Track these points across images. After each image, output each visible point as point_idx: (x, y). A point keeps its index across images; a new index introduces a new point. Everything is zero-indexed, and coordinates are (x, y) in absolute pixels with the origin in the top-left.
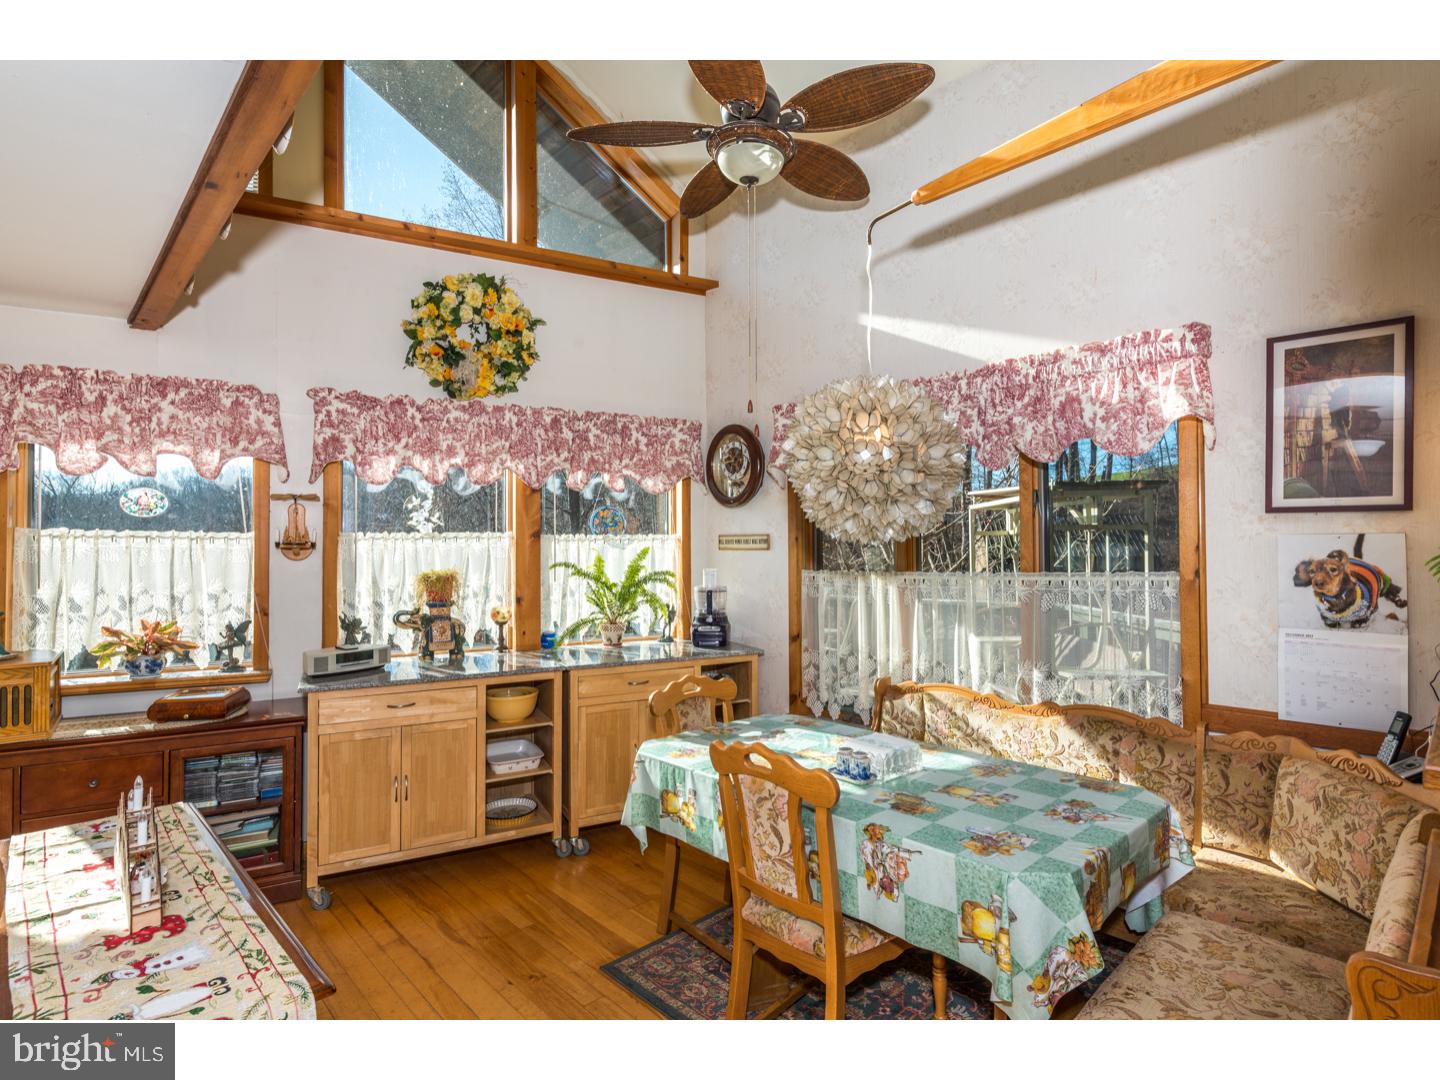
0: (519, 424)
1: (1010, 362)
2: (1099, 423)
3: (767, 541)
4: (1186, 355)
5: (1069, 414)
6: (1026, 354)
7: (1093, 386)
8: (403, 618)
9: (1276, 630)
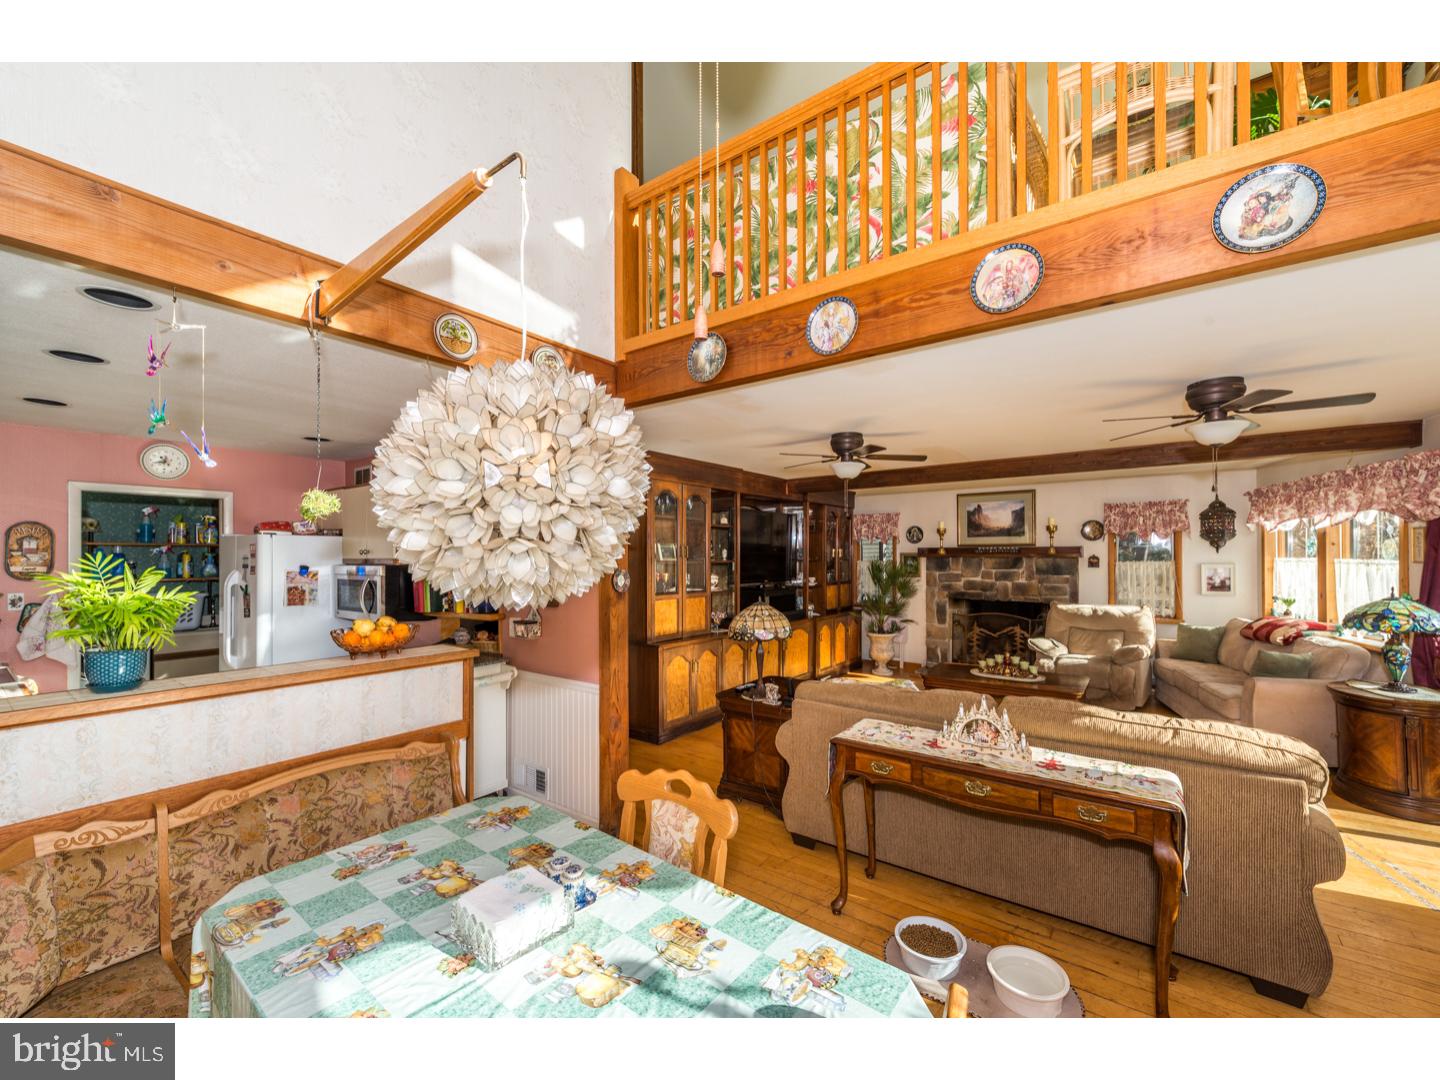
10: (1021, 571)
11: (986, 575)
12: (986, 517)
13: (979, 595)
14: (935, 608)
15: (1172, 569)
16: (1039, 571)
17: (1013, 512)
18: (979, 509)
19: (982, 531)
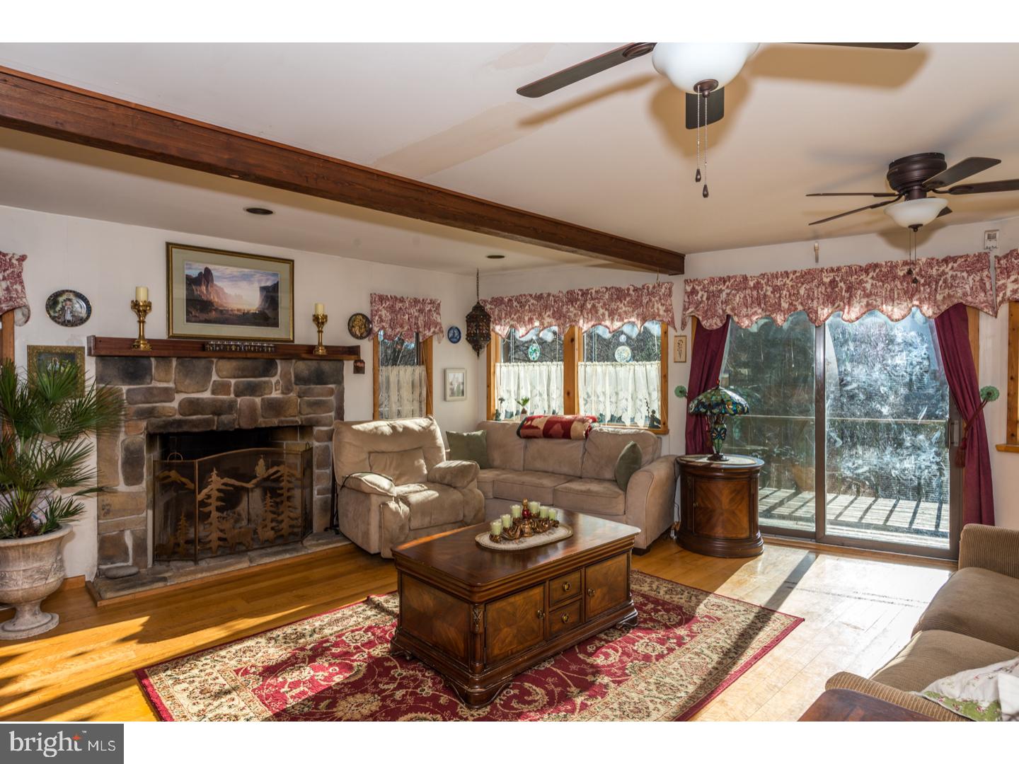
10: (274, 380)
11: (220, 388)
12: (219, 292)
13: (208, 422)
14: (119, 455)
15: (424, 373)
16: (300, 380)
17: (263, 289)
18: (206, 276)
19: (213, 314)
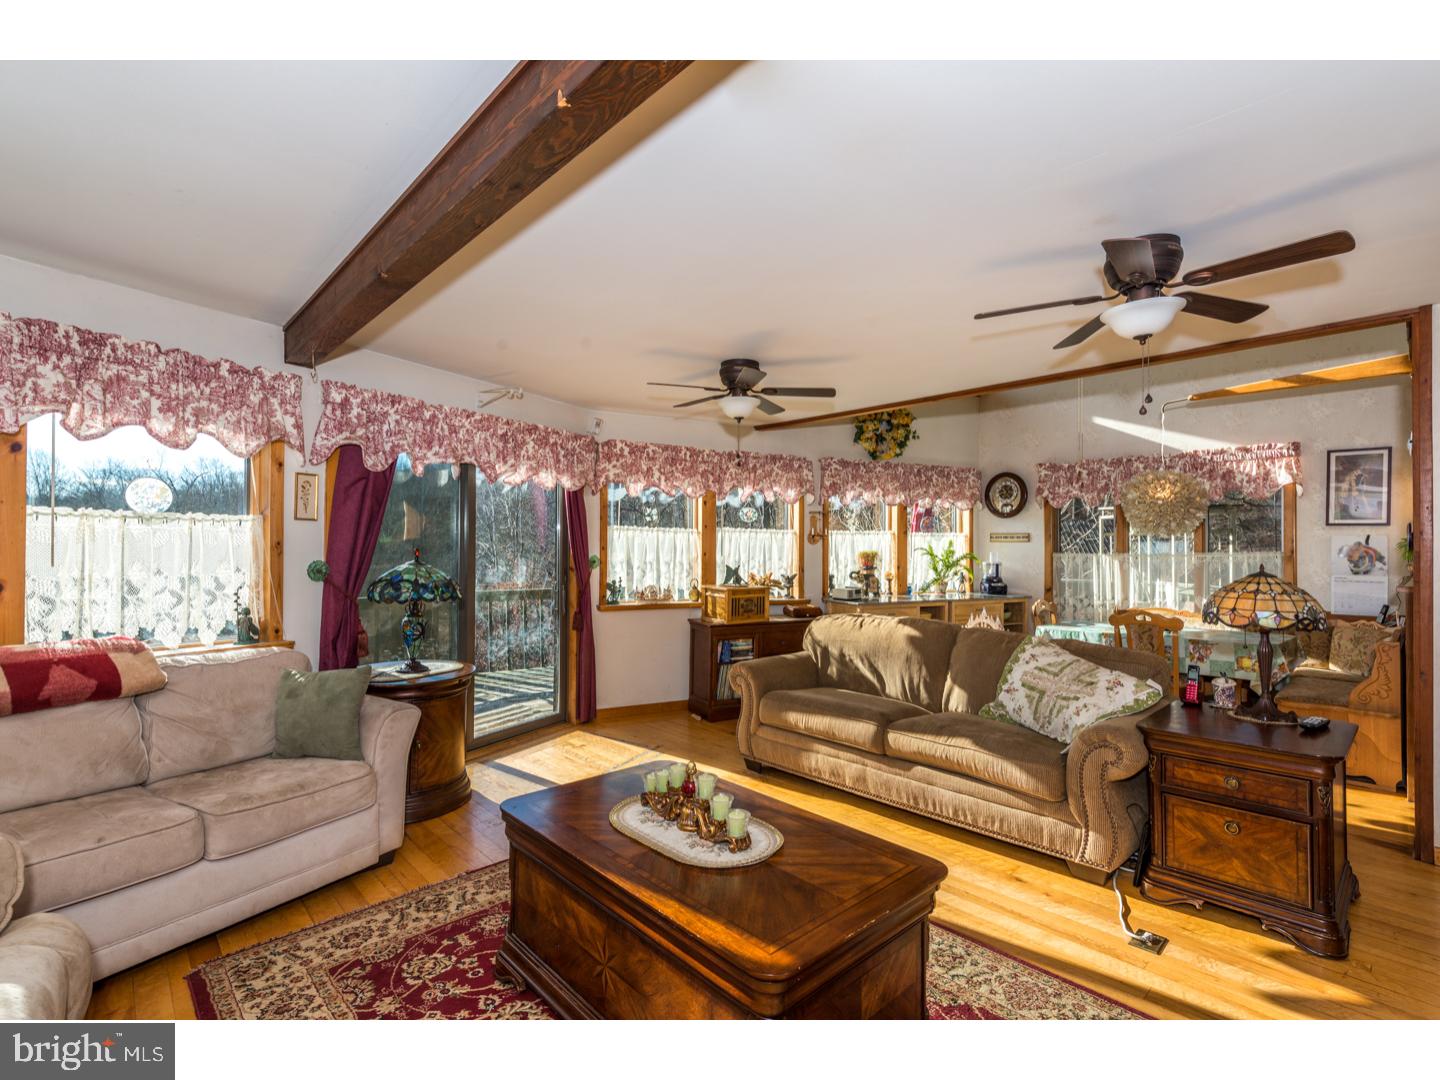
0: (904, 474)
1: (1196, 452)
2: (1245, 483)
3: (1028, 537)
4: (1289, 456)
5: (1227, 478)
6: (1205, 449)
7: (1242, 466)
8: (853, 575)
9: (1330, 577)
